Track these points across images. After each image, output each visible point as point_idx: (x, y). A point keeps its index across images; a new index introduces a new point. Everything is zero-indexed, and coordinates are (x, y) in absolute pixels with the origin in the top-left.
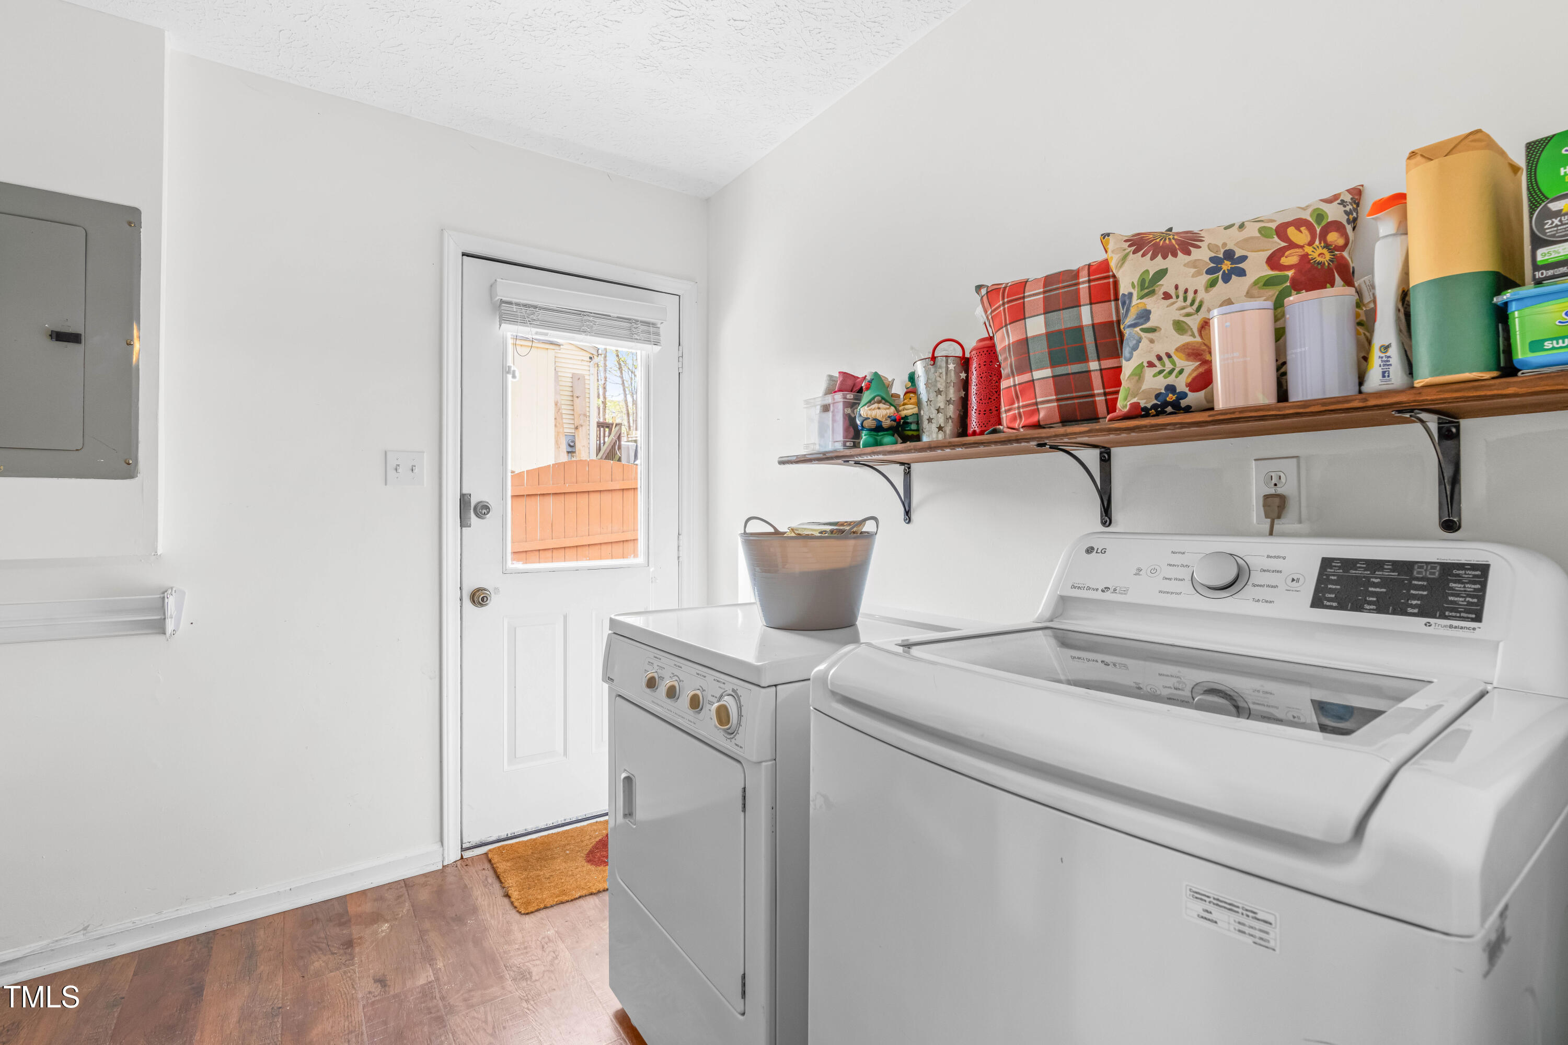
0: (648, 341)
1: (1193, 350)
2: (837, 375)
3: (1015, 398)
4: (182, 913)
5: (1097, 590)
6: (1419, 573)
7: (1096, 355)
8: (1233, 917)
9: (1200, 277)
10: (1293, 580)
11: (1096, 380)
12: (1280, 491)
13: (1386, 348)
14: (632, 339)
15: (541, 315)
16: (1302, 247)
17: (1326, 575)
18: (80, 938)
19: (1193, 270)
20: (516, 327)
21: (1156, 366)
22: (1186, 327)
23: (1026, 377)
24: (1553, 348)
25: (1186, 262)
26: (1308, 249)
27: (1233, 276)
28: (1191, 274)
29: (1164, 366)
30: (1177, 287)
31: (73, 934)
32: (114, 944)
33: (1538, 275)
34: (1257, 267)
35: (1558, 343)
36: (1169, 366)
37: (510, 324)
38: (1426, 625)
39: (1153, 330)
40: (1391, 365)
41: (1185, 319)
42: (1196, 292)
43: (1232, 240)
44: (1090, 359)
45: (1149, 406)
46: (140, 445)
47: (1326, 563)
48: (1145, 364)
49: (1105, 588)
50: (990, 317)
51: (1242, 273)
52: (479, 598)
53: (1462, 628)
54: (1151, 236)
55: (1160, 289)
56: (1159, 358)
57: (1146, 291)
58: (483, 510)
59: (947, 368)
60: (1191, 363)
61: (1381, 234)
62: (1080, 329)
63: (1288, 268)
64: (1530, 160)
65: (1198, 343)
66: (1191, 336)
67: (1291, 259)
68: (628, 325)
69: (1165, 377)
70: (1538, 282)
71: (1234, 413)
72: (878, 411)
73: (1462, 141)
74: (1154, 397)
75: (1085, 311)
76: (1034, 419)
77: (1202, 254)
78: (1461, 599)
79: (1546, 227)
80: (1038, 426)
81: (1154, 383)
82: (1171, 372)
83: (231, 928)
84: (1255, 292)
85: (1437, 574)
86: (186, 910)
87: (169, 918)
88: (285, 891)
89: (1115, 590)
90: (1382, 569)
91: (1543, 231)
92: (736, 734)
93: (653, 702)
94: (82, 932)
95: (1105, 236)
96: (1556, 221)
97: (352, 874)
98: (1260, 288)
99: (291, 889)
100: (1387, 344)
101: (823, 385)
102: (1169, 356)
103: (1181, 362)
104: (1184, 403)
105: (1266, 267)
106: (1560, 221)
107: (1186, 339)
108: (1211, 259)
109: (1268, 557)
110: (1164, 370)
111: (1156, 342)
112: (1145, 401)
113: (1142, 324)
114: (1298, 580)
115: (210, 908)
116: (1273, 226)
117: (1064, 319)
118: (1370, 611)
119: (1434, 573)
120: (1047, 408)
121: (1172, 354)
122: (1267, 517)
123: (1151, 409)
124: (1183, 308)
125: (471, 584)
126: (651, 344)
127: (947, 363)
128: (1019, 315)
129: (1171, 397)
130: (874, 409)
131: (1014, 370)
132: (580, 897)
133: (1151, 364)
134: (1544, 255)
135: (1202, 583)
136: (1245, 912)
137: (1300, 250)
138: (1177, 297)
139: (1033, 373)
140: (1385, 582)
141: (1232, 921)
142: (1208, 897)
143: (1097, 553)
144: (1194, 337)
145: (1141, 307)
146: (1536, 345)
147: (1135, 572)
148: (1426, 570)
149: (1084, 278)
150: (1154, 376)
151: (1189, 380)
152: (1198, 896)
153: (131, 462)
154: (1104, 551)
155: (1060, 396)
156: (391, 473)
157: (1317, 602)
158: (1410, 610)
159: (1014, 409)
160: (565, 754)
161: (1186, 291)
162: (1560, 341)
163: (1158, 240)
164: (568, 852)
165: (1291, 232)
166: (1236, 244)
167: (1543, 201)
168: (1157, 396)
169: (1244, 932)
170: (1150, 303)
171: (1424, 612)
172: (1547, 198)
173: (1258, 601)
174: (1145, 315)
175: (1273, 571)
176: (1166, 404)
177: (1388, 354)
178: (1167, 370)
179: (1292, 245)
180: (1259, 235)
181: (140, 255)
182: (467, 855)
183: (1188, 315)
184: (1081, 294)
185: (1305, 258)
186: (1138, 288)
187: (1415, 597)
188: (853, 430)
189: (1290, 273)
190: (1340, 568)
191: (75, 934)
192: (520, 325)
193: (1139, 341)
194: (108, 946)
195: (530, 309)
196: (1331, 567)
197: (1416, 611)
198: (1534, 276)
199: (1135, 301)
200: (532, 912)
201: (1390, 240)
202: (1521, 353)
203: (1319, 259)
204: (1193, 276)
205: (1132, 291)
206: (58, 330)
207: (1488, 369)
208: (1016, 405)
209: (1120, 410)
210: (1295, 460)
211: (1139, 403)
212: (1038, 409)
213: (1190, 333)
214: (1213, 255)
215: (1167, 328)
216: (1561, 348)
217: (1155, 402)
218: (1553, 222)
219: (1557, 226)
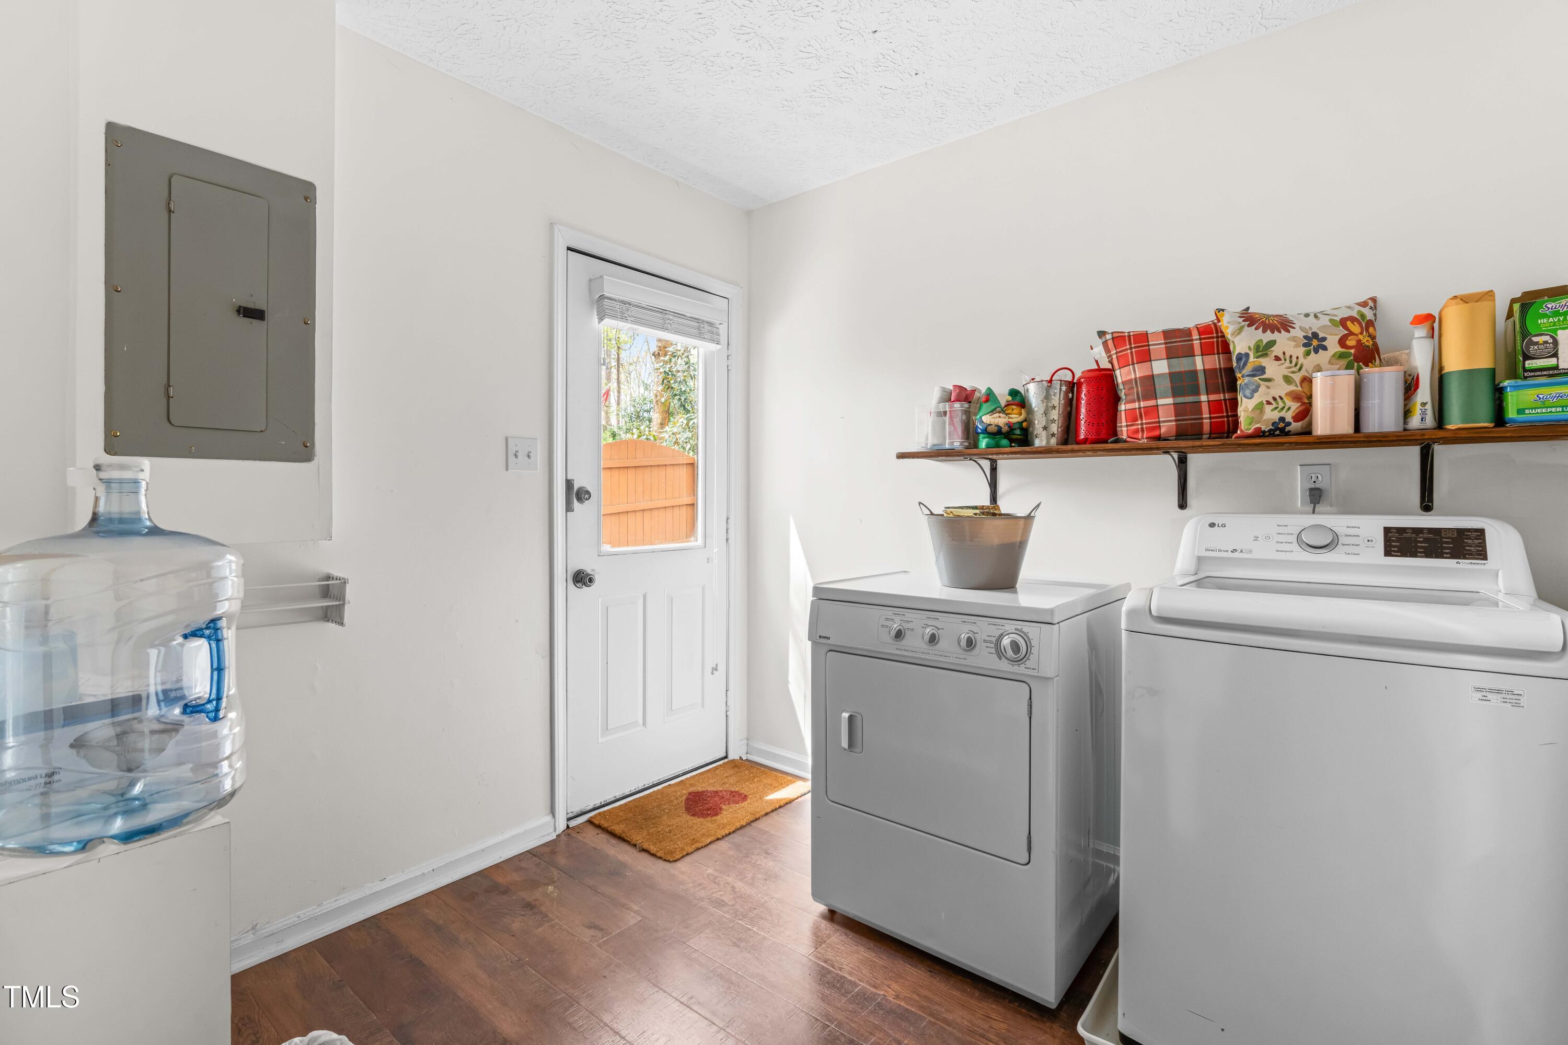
0: (712, 341)
1: (1297, 395)
2: (951, 388)
3: (1138, 417)
4: (341, 903)
5: (1227, 551)
6: (1445, 534)
7: (1205, 391)
8: (1499, 696)
9: (1298, 349)
10: (1368, 541)
11: (1205, 408)
12: (1317, 486)
13: (1424, 404)
14: (701, 337)
15: (634, 311)
16: (1357, 335)
17: (1389, 537)
18: (250, 937)
19: (1294, 343)
20: (617, 322)
21: (1272, 404)
22: (1292, 380)
23: (1151, 403)
24: (1530, 413)
25: (1288, 337)
26: (1361, 337)
27: (1320, 350)
28: (1293, 346)
29: (1278, 404)
30: (1284, 353)
31: (243, 934)
32: (282, 941)
33: (1526, 374)
34: (1333, 346)
35: (1532, 411)
36: (1281, 405)
37: (611, 318)
38: (1457, 563)
39: (1269, 380)
40: (1427, 414)
41: (1291, 375)
42: (1297, 358)
43: (1314, 325)
44: (1201, 393)
45: (1267, 430)
46: (316, 427)
47: (1387, 530)
48: (1265, 403)
49: (1234, 550)
50: (1114, 357)
51: (1325, 348)
52: (581, 579)
53: (1477, 564)
54: (1257, 316)
55: (1272, 353)
56: (1275, 399)
57: (1261, 353)
58: (582, 495)
59: (1061, 389)
60: (1295, 404)
61: (1416, 336)
62: (1195, 372)
63: (1351, 348)
64: (1522, 312)
65: (1299, 391)
66: (1295, 386)
67: (1351, 342)
68: (697, 324)
69: (1279, 412)
70: (1525, 378)
71: (1335, 438)
72: (999, 419)
73: (1484, 295)
74: (1271, 424)
75: (1198, 359)
76: (1156, 433)
77: (1297, 333)
78: (1473, 548)
79: (1531, 349)
80: (1158, 438)
81: (1271, 415)
82: (1283, 409)
83: (390, 912)
84: (1334, 361)
85: (1456, 535)
86: (345, 899)
87: (330, 909)
88: (429, 872)
89: (1242, 551)
90: (1423, 533)
91: (1529, 351)
92: (1027, 660)
93: (897, 649)
94: (251, 932)
95: (1220, 310)
96: (1536, 347)
97: (483, 850)
98: (1337, 359)
99: (433, 870)
100: (1425, 402)
101: (936, 394)
102: (1281, 398)
103: (1289, 403)
104: (1287, 429)
105: (1338, 345)
106: (1538, 347)
107: (1292, 388)
108: (1304, 337)
109: (1348, 527)
110: (1278, 407)
111: (1271, 388)
112: (1265, 426)
113: (1260, 376)
114: (1372, 541)
115: (365, 895)
116: (1338, 319)
117: (1183, 365)
118: (1421, 557)
119: (1454, 535)
120: (1167, 424)
121: (1283, 397)
122: (1311, 502)
123: (1267, 432)
124: (1290, 368)
125: (575, 566)
126: (714, 343)
127: (1061, 386)
128: (1145, 357)
129: (1281, 425)
130: (996, 417)
131: (1141, 397)
132: (710, 843)
133: (1269, 403)
134: (1529, 364)
135: (1307, 542)
136: (1506, 693)
137: (1356, 337)
138: (1285, 360)
139: (1158, 400)
140: (1426, 540)
141: (1499, 698)
142: (1485, 689)
143: (1218, 526)
144: (1297, 387)
145: (1257, 364)
146: (1520, 411)
147: (1253, 539)
148: (1449, 533)
149: (1196, 336)
150: (1272, 410)
151: (1294, 415)
152: (1478, 690)
153: (308, 445)
154: (1224, 526)
155: (1177, 418)
156: (512, 459)
157: (1388, 553)
158: (1445, 555)
159: (1138, 425)
160: (644, 724)
161: (1291, 357)
162: (1534, 410)
163: (1264, 319)
164: (667, 811)
165: (1349, 323)
166: (1318, 329)
167: (1529, 336)
168: (1273, 424)
169: (1506, 702)
170: (1264, 362)
171: (1454, 556)
172: (1531, 334)
173: (1349, 554)
174: (1261, 370)
175: (1354, 536)
176: (1277, 429)
177: (1425, 408)
178: (1280, 407)
179: (1351, 333)
180: (1330, 324)
181: (315, 231)
182: (573, 824)
183: (1293, 372)
184: (1195, 347)
185: (1359, 341)
186: (1253, 351)
187: (1446, 548)
188: (970, 433)
189: (1352, 351)
190: (1396, 533)
191: (245, 935)
192: (620, 321)
193: (1258, 386)
194: (277, 943)
195: (626, 305)
196: (1391, 533)
197: (1449, 556)
198: (1524, 375)
199: (1252, 359)
200: (679, 859)
201: (1424, 339)
202: (1511, 413)
203: (1367, 344)
204: (1294, 347)
205: (1248, 352)
206: (244, 305)
207: (1491, 422)
208: (1139, 422)
209: (1242, 431)
210: (1328, 466)
211: (1261, 428)
212: (1160, 426)
213: (1294, 384)
214: (1305, 334)
215: (1279, 380)
216: (1534, 413)
217: (1272, 427)
218: (1534, 348)
219: (1536, 350)
